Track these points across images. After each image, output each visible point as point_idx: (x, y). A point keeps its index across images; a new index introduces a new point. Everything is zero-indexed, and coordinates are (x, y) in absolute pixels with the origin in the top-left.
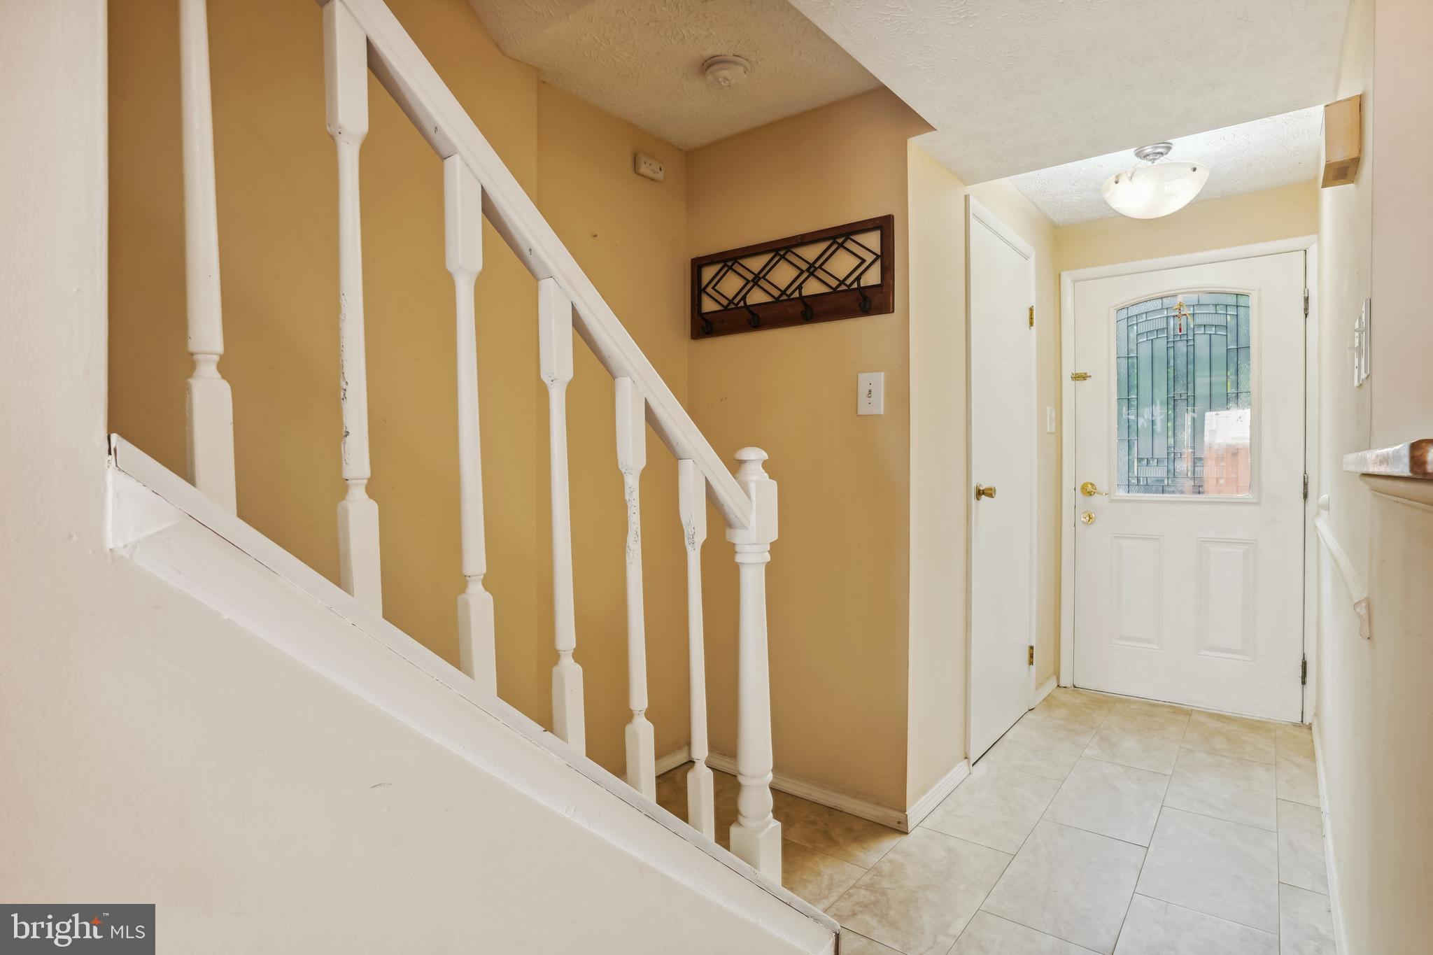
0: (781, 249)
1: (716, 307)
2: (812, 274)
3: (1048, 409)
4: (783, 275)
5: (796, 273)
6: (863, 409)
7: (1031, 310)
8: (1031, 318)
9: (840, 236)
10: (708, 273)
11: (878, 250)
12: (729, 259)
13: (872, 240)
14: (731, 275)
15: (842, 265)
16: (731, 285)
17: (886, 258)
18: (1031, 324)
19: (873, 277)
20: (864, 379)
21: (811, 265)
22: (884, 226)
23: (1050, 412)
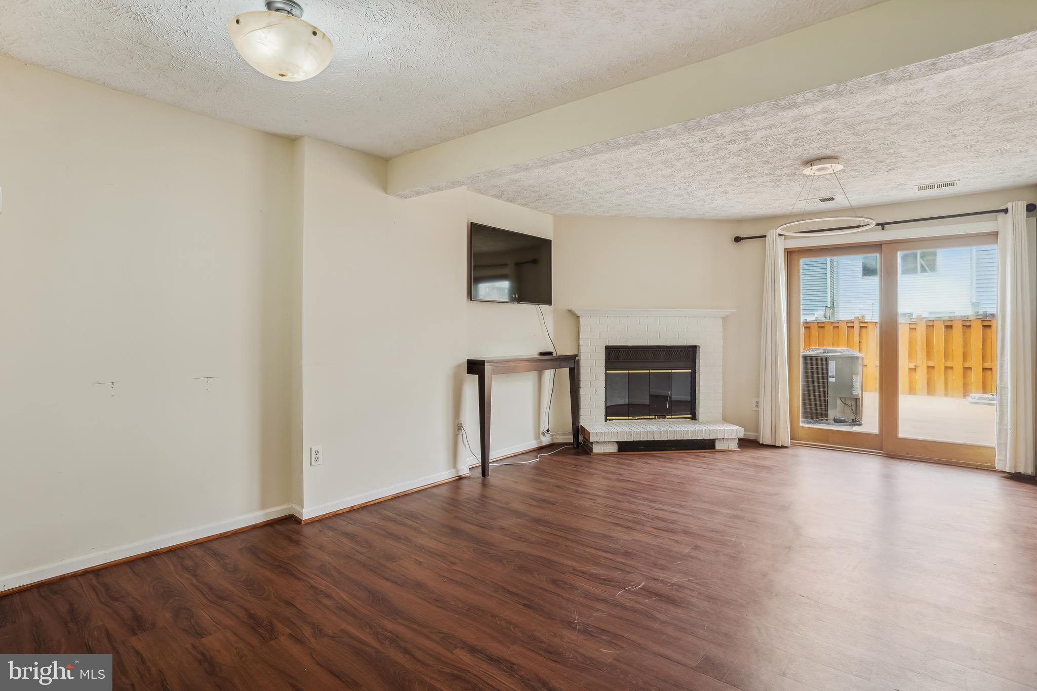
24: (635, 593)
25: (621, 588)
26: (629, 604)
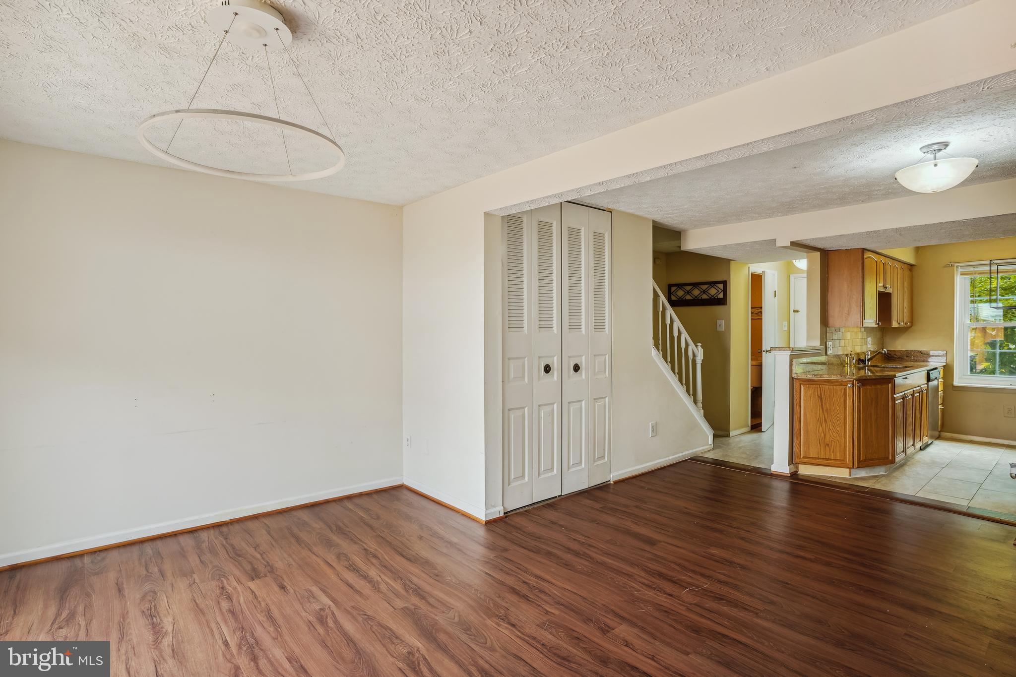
0: (696, 285)
1: (676, 299)
2: (704, 293)
3: (784, 323)
4: (696, 292)
5: (700, 292)
6: (718, 329)
7: (775, 291)
8: (775, 294)
9: (713, 284)
10: (673, 289)
11: (722, 288)
12: (680, 286)
13: (721, 286)
14: (680, 290)
15: (713, 291)
16: (680, 293)
17: (725, 291)
18: (775, 296)
19: (721, 296)
20: (719, 322)
21: (704, 291)
22: (725, 283)
23: (785, 323)
24: (691, 584)
25: (705, 590)
26: (698, 577)
